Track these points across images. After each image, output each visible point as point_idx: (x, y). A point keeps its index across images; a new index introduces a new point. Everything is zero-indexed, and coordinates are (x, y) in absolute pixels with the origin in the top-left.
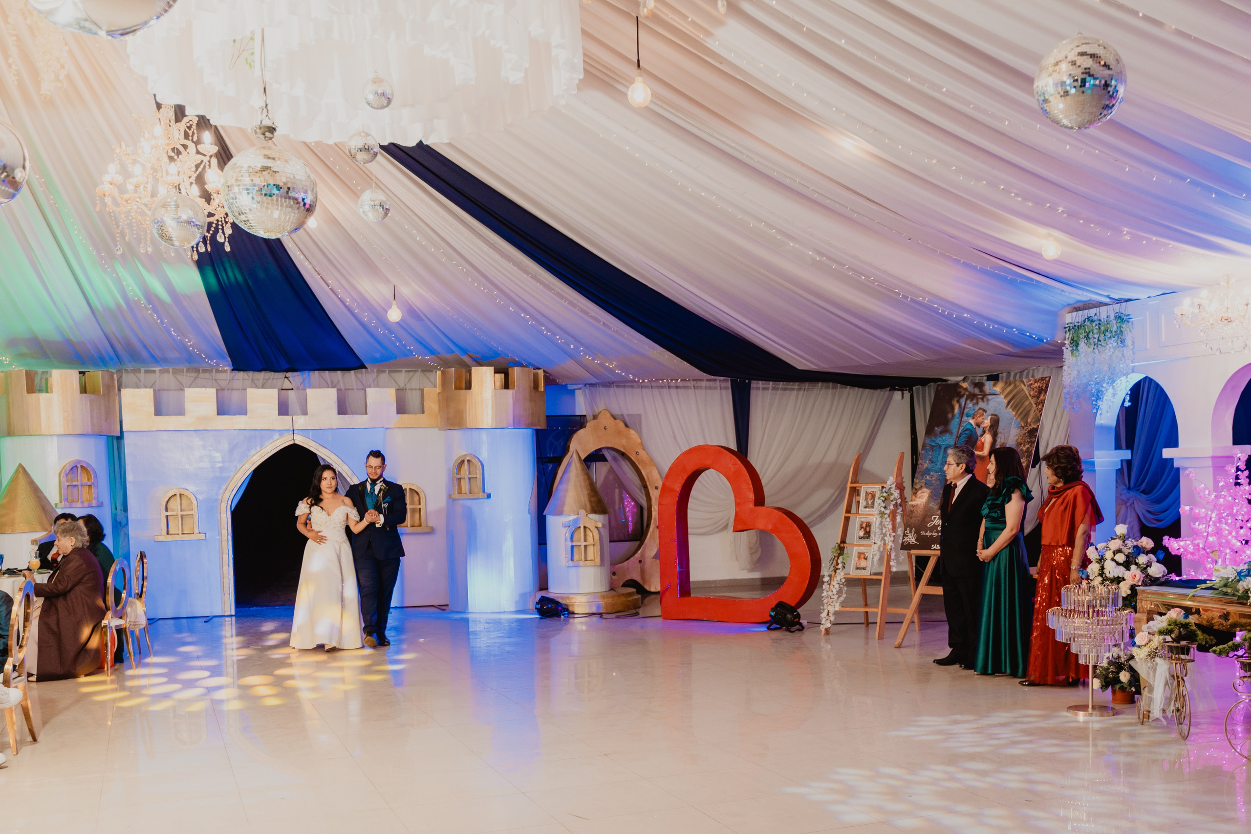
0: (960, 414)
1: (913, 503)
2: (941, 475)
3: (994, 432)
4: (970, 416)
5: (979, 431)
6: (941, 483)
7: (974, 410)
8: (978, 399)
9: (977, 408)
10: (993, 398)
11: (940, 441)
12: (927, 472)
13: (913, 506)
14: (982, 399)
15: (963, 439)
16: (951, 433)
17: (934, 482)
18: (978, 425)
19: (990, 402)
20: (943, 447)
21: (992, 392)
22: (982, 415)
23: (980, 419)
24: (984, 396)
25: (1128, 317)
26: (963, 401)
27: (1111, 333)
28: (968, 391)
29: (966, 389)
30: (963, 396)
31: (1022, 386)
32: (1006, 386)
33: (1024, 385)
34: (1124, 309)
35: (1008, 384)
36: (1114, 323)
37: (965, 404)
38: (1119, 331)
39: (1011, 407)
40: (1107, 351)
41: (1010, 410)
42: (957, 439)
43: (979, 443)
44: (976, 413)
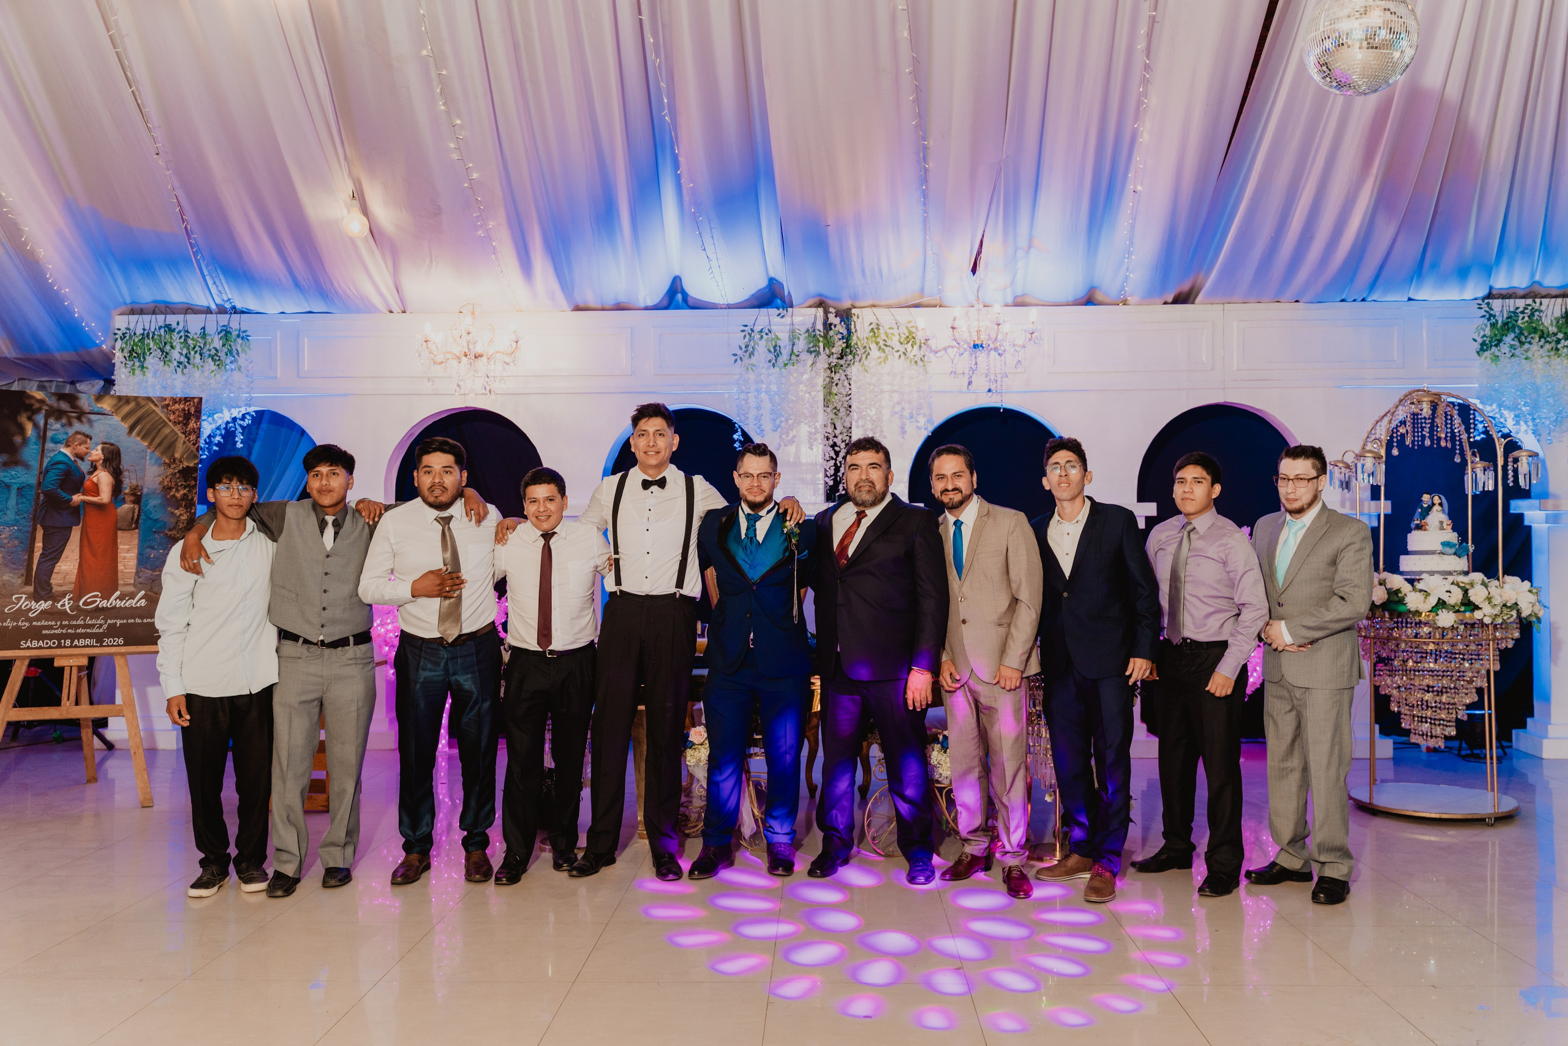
0: (39, 437)
2: (19, 530)
3: (113, 468)
4: (60, 442)
5: (84, 467)
6: (20, 542)
7: (67, 434)
8: (69, 418)
9: (71, 431)
10: (100, 419)
11: (5, 477)
14: (79, 418)
15: (52, 476)
16: (27, 466)
17: (5, 542)
18: (81, 457)
19: (95, 424)
20: (15, 487)
21: (96, 410)
22: (86, 442)
23: (82, 449)
24: (81, 415)
25: (244, 334)
26: (40, 419)
27: (210, 350)
28: (47, 405)
29: (42, 401)
30: (39, 410)
31: (152, 405)
32: (122, 403)
33: (156, 405)
34: (235, 322)
35: (124, 400)
36: (216, 338)
37: (46, 424)
38: (225, 350)
39: (138, 435)
40: (206, 374)
41: (139, 438)
42: (42, 476)
43: (87, 483)
44: (71, 439)
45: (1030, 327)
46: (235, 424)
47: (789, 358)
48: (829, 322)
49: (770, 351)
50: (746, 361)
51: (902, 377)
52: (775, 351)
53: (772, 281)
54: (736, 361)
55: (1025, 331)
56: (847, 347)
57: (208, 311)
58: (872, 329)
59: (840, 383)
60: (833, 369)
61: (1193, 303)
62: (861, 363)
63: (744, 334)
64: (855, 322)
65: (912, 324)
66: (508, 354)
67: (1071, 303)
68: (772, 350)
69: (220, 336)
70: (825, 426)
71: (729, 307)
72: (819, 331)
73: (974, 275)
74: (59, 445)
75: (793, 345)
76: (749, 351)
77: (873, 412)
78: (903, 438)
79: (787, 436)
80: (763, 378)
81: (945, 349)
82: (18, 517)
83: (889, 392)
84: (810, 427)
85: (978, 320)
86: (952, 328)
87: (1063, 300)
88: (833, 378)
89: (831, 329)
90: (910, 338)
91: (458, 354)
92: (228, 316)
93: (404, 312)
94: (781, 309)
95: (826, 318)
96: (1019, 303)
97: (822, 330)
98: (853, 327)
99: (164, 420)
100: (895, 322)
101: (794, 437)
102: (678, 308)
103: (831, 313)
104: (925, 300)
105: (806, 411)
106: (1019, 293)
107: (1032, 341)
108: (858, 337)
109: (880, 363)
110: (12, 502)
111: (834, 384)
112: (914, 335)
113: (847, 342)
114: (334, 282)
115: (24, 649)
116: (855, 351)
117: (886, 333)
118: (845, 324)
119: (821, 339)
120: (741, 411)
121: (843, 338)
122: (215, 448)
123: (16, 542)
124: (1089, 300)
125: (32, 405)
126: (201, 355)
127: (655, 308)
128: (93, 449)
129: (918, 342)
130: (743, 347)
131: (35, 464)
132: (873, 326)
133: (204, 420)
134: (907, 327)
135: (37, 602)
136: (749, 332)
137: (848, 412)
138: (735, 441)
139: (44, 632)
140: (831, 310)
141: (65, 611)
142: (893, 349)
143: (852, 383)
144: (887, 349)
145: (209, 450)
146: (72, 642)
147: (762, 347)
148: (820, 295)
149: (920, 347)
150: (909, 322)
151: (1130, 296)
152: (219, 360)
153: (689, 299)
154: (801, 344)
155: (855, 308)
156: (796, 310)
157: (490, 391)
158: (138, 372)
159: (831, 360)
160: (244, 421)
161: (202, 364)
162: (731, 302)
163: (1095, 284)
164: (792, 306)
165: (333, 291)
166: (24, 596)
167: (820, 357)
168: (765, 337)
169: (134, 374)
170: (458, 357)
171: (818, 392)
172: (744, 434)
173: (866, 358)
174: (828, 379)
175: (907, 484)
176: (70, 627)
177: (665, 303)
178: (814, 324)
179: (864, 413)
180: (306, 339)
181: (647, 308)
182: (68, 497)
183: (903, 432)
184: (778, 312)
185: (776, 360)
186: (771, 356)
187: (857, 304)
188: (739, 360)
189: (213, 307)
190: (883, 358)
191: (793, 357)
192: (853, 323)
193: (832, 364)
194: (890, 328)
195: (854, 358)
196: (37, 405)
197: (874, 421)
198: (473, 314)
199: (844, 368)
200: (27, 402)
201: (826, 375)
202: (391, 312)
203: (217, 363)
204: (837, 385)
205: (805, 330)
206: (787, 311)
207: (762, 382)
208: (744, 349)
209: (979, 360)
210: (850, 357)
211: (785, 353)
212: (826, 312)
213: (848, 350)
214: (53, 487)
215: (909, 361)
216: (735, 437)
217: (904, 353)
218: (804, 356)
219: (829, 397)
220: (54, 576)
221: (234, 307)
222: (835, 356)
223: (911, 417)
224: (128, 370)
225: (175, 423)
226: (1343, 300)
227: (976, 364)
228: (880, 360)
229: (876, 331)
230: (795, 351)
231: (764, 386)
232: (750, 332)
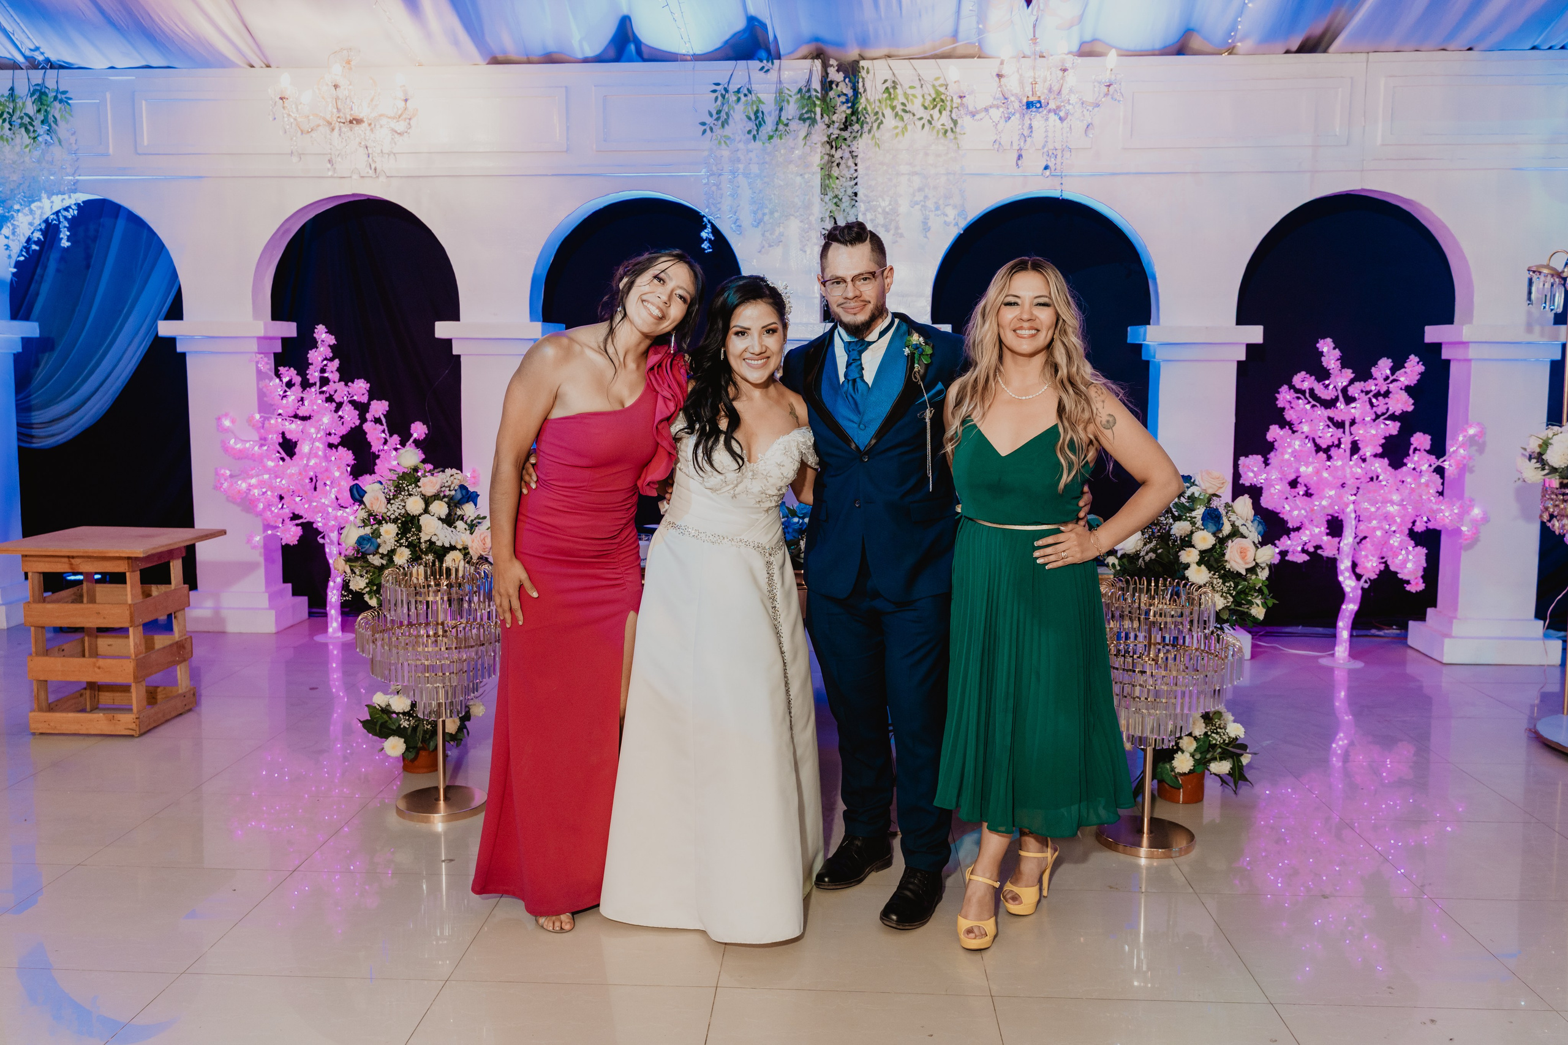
25: (63, 96)
27: (22, 118)
34: (51, 79)
36: (29, 102)
38: (41, 117)
40: (17, 149)
45: (1107, 77)
46: (58, 216)
47: (774, 129)
48: (829, 80)
49: (749, 119)
50: (718, 131)
51: (926, 154)
52: (757, 118)
53: (752, 20)
54: (704, 132)
55: (1099, 83)
56: (853, 114)
57: (15, 66)
58: (887, 88)
59: (843, 162)
60: (834, 144)
61: (1325, 51)
62: (871, 135)
63: (715, 95)
64: (863, 78)
65: (941, 81)
66: (393, 118)
67: (1157, 52)
68: (753, 117)
69: (33, 98)
70: (822, 220)
71: (697, 58)
72: (816, 91)
73: (1028, 5)
75: (781, 110)
76: (721, 118)
77: (884, 203)
78: (926, 237)
79: (771, 234)
80: (739, 154)
81: (986, 110)
83: (909, 174)
84: (801, 222)
85: (1034, 68)
86: (999, 76)
87: (1147, 46)
88: (833, 156)
89: (831, 89)
90: (938, 102)
91: (328, 117)
92: (44, 71)
93: (268, 66)
94: (765, 61)
95: (826, 74)
96: (1087, 50)
97: (819, 89)
98: (861, 84)
100: (918, 78)
101: (781, 234)
102: (630, 60)
103: (832, 66)
104: (960, 47)
105: (796, 200)
106: (1088, 37)
107: (1110, 97)
108: (867, 99)
109: (897, 135)
111: (835, 164)
112: (943, 97)
113: (852, 107)
114: (152, 15)
116: (863, 118)
117: (906, 95)
118: (850, 81)
119: (818, 102)
120: (711, 201)
121: (847, 101)
122: (34, 247)
124: (1181, 49)
126: (11, 125)
127: (599, 59)
129: (948, 104)
130: (714, 113)
132: (888, 84)
133: (18, 211)
134: (934, 86)
136: (722, 92)
137: (854, 202)
138: (702, 241)
140: (832, 62)
142: (914, 115)
143: (858, 161)
144: (906, 116)
145: (27, 252)
147: (739, 113)
148: (817, 39)
149: (951, 111)
150: (937, 79)
151: (1240, 41)
152: (34, 131)
153: (643, 49)
154: (792, 109)
155: (864, 59)
156: (785, 62)
157: (375, 169)
159: (831, 130)
160: (68, 211)
161: (10, 136)
162: (699, 50)
163: (1192, 26)
164: (779, 58)
165: (158, 31)
167: (816, 127)
168: (743, 99)
170: (330, 123)
171: (814, 174)
172: (715, 231)
173: (878, 127)
174: (826, 157)
175: (930, 299)
177: (612, 53)
178: (809, 81)
179: (875, 203)
180: (144, 102)
181: (586, 60)
183: (926, 228)
184: (761, 65)
185: (758, 131)
186: (751, 125)
187: (869, 53)
188: (708, 131)
189: (20, 59)
190: (900, 129)
191: (781, 127)
192: (860, 80)
193: (833, 137)
194: (911, 87)
195: (862, 127)
197: (888, 213)
198: (348, 62)
199: (848, 142)
201: (824, 152)
202: (252, 66)
203: (32, 135)
204: (838, 165)
205: (797, 90)
206: (773, 63)
207: (739, 160)
208: (715, 116)
209: (1035, 124)
210: (856, 127)
211: (770, 121)
212: (825, 66)
213: (854, 118)
215: (935, 131)
216: (704, 234)
217: (930, 122)
218: (795, 125)
219: (827, 182)
221: (48, 60)
222: (836, 125)
223: (937, 208)
226: (1534, 48)
227: (1031, 127)
228: (897, 131)
229: (892, 91)
230: (783, 118)
231: (741, 166)
232: (724, 93)
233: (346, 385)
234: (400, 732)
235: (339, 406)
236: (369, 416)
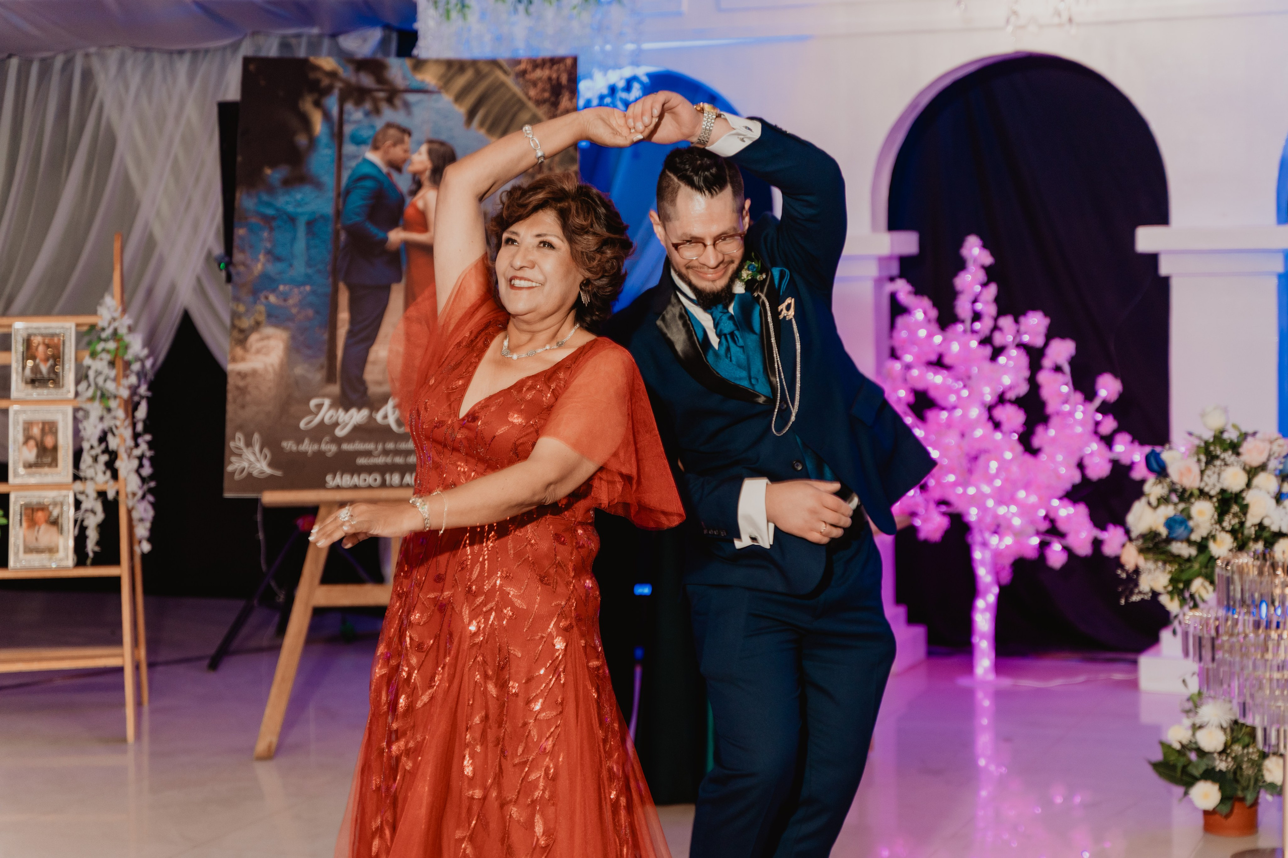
0: (332, 136)
1: (241, 367)
2: (313, 292)
4: (363, 144)
5: (403, 183)
6: (317, 312)
7: (372, 127)
8: (375, 101)
9: (379, 123)
10: (422, 101)
11: (288, 203)
12: (267, 283)
13: (242, 375)
14: (390, 101)
15: (357, 201)
16: (318, 185)
17: (294, 311)
18: (396, 166)
19: (416, 110)
20: (303, 220)
21: (414, 85)
22: (403, 142)
23: (397, 152)
24: (393, 95)
26: (332, 103)
28: (341, 80)
29: (333, 75)
30: (328, 91)
31: (499, 74)
32: (452, 71)
33: (505, 72)
35: (454, 67)
37: (341, 112)
39: (482, 124)
41: (482, 132)
42: (341, 200)
43: (409, 211)
44: (380, 137)
74: (363, 148)
82: (310, 271)
99: (520, 101)
110: (300, 245)
115: (333, 489)
123: (310, 312)
125: (317, 82)
128: (414, 152)
131: (328, 180)
135: (347, 410)
139: (361, 461)
141: (388, 428)
146: (402, 478)
157: (1070, 20)
158: (454, 14)
166: (327, 402)
169: (448, 17)
176: (397, 452)
182: (381, 235)
196: (326, 82)
200: (312, 75)
214: (358, 219)
220: (369, 368)
224: (441, 10)
225: (539, 103)
233: (1017, 321)
234: (1210, 775)
235: (998, 351)
236: (1047, 363)
